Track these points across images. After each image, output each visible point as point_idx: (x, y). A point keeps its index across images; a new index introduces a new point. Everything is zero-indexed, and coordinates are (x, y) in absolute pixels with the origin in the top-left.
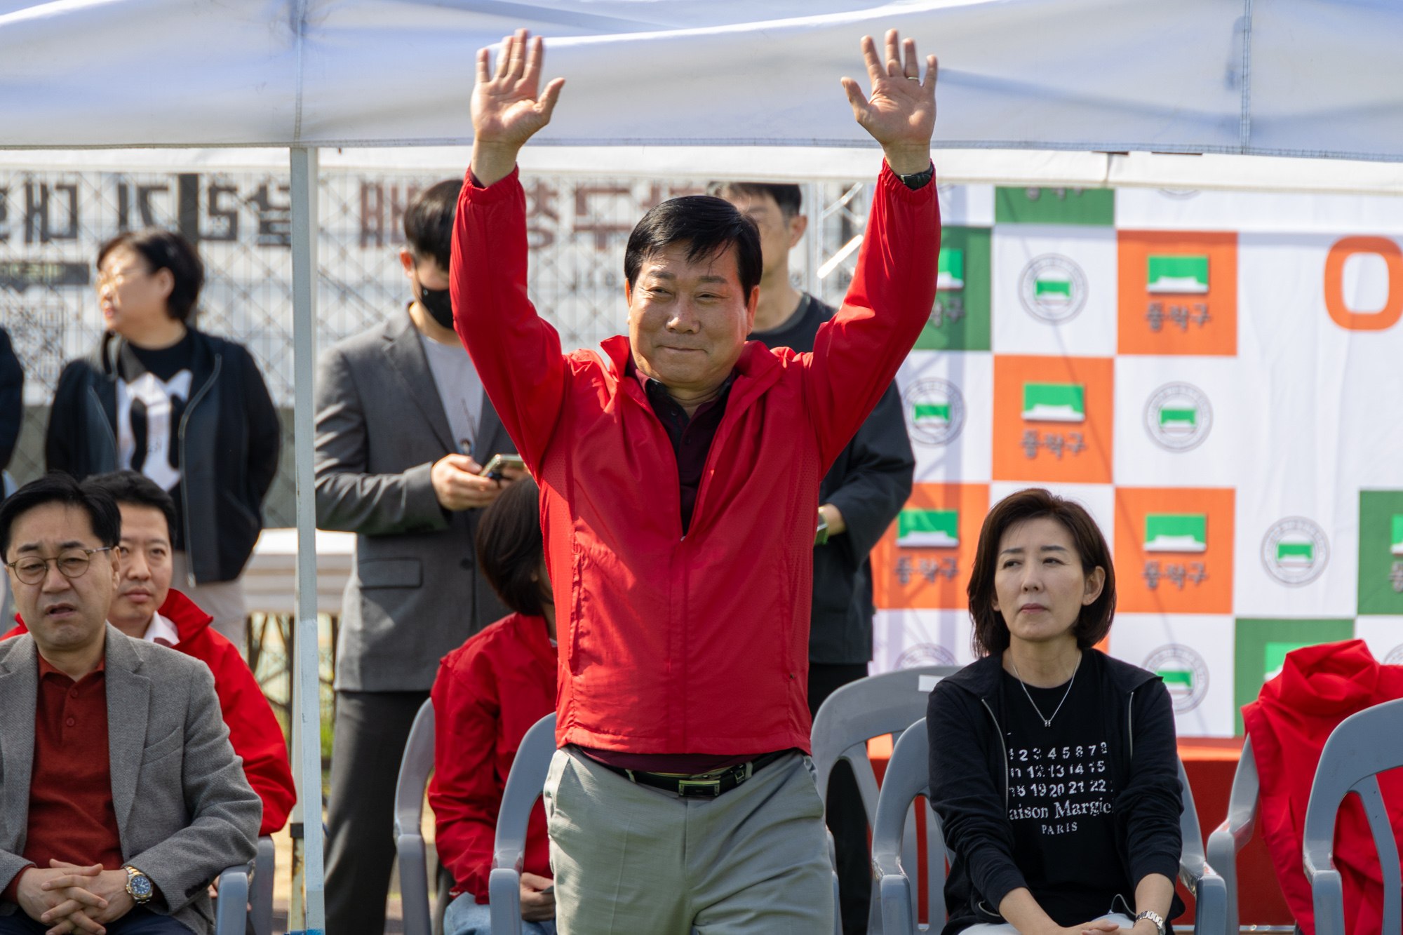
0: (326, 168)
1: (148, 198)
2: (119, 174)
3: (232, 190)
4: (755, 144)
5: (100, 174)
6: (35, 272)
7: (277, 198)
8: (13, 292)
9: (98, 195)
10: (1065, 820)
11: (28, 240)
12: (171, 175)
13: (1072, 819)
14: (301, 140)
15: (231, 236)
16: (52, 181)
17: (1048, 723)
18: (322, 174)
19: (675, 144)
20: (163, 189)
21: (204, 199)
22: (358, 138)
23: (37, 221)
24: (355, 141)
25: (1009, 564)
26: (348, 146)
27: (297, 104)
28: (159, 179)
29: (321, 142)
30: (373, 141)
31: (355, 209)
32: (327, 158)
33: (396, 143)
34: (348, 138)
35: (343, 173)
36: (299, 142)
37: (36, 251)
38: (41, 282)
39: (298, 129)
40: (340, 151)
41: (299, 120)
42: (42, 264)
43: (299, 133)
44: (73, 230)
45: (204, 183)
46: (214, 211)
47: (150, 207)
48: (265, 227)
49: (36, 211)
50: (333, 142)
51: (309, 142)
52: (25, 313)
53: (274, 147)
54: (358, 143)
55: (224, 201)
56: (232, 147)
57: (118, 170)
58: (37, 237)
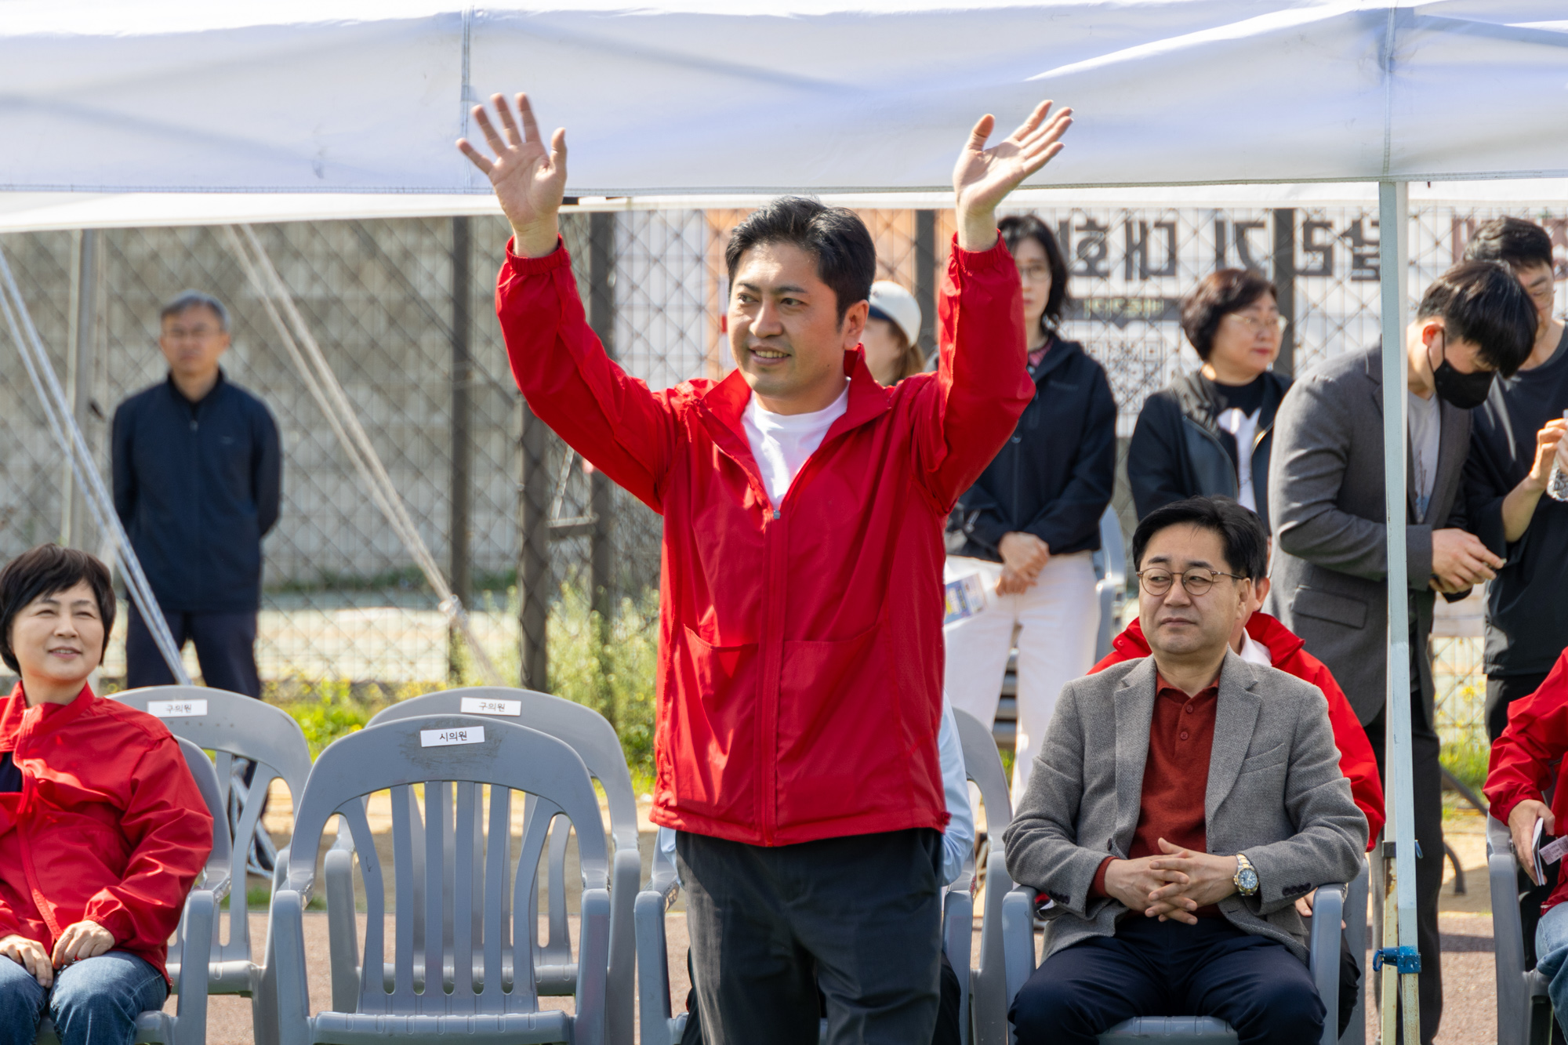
0: (1417, 201)
1: (1245, 235)
2: (1216, 210)
3: (1326, 226)
5: (1197, 210)
6: (1135, 308)
7: (1371, 233)
8: (1113, 327)
9: (1196, 232)
11: (1128, 277)
12: (1267, 210)
14: (1389, 175)
15: (1326, 271)
16: (1151, 219)
18: (1412, 209)
20: (1259, 225)
21: (1299, 235)
22: (1444, 172)
23: (1137, 257)
24: (1442, 175)
26: (1436, 180)
27: (1385, 139)
28: (1255, 216)
29: (1410, 176)
30: (1460, 174)
31: (1447, 243)
32: (1417, 192)
33: (1484, 176)
34: (1435, 172)
35: (1434, 208)
36: (1387, 177)
37: (1135, 287)
38: (1141, 318)
39: (1386, 163)
40: (1429, 184)
41: (1387, 155)
42: (1142, 299)
43: (1388, 168)
44: (1171, 268)
45: (1299, 219)
46: (1309, 247)
47: (1247, 242)
48: (1359, 261)
49: (1136, 248)
50: (1421, 175)
51: (1399, 176)
52: (1125, 348)
53: (1363, 181)
54: (1446, 177)
55: (1319, 237)
56: (1323, 182)
57: (1214, 206)
58: (1136, 274)
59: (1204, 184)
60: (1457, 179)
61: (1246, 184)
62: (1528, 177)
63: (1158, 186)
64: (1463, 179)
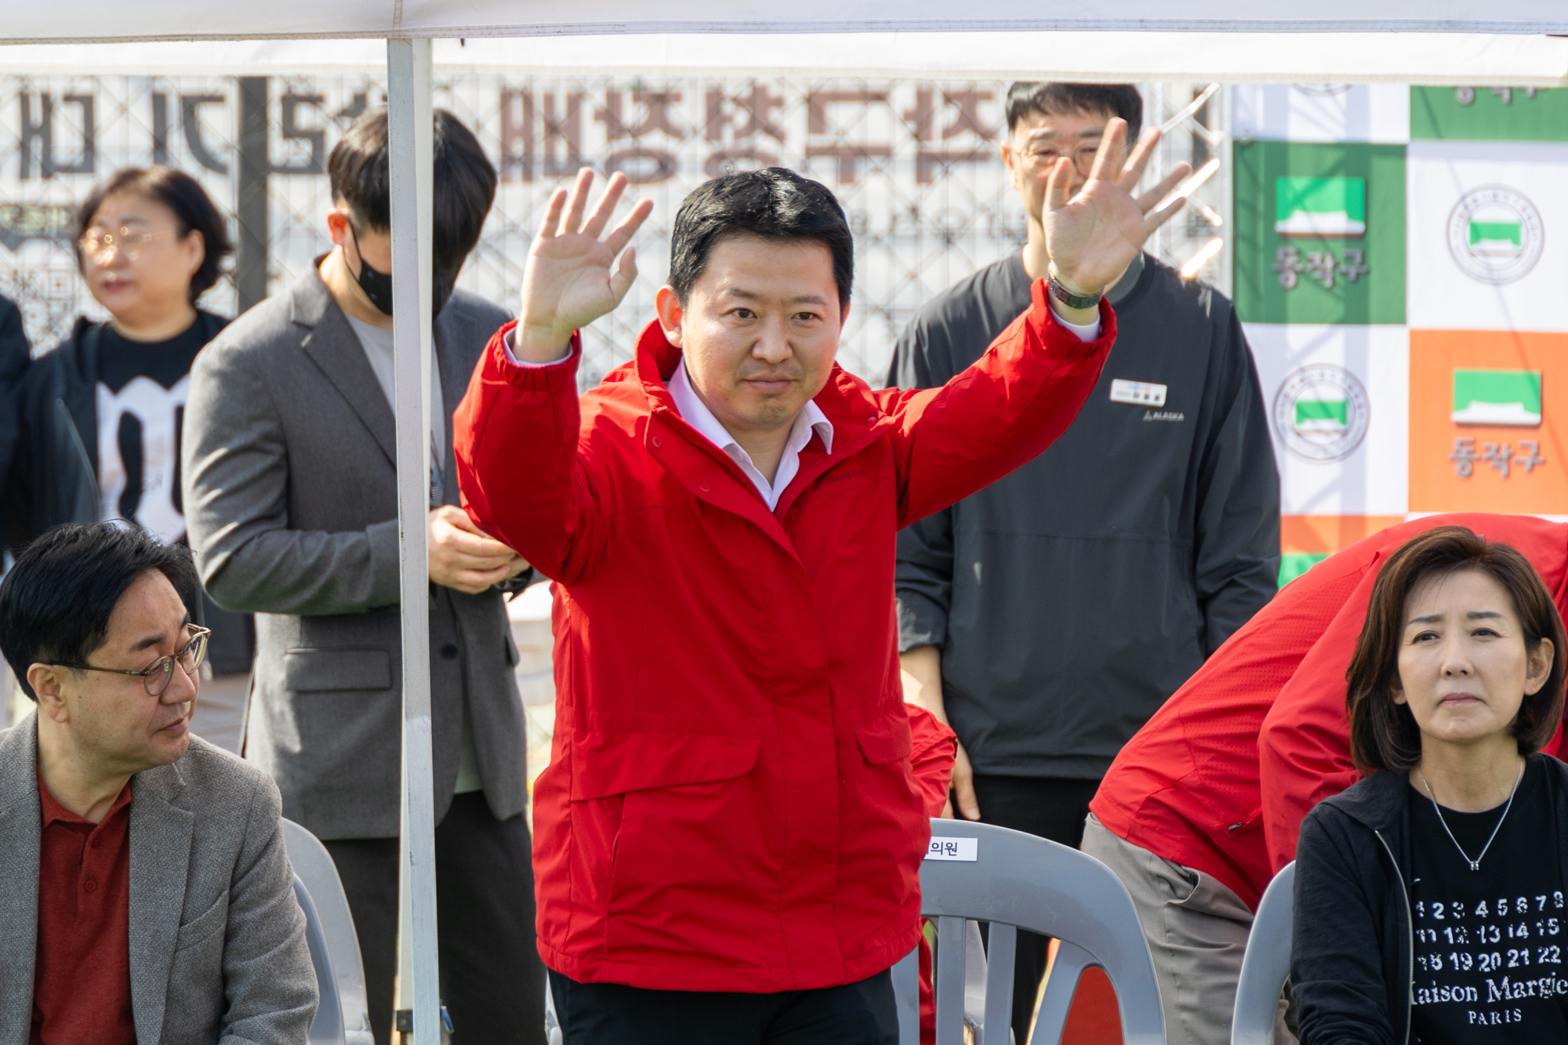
0: (445, 66)
1: (196, 113)
2: (154, 78)
3: (315, 100)
4: (1056, 28)
5: (126, 78)
6: (34, 219)
9: (123, 109)
10: (1502, 1005)
11: (24, 174)
12: (228, 78)
13: (1513, 1004)
14: (403, 28)
15: (314, 166)
16: (57, 89)
17: (1475, 865)
18: (440, 77)
19: (940, 29)
20: (217, 99)
21: (275, 114)
22: (485, 24)
23: (37, 145)
24: (480, 28)
25: (1424, 637)
26: (472, 36)
28: (210, 86)
29: (432, 29)
30: (507, 28)
31: (492, 127)
32: (445, 53)
33: (540, 30)
34: (471, 25)
35: (472, 75)
36: (399, 31)
37: (35, 190)
38: (43, 235)
39: (398, 12)
40: (462, 41)
42: (45, 208)
43: (401, 18)
44: (88, 160)
45: (276, 91)
46: (289, 131)
47: (199, 123)
49: (36, 133)
50: (449, 29)
51: (414, 30)
52: (19, 280)
53: (364, 37)
54: (485, 31)
55: (305, 117)
56: (305, 38)
57: (146, 73)
58: (36, 170)
59: (131, 41)
60: (501, 35)
61: (192, 40)
62: (605, 32)
63: (62, 43)
64: (510, 35)
